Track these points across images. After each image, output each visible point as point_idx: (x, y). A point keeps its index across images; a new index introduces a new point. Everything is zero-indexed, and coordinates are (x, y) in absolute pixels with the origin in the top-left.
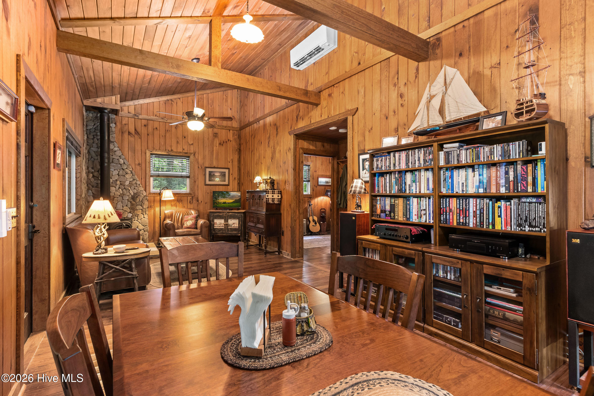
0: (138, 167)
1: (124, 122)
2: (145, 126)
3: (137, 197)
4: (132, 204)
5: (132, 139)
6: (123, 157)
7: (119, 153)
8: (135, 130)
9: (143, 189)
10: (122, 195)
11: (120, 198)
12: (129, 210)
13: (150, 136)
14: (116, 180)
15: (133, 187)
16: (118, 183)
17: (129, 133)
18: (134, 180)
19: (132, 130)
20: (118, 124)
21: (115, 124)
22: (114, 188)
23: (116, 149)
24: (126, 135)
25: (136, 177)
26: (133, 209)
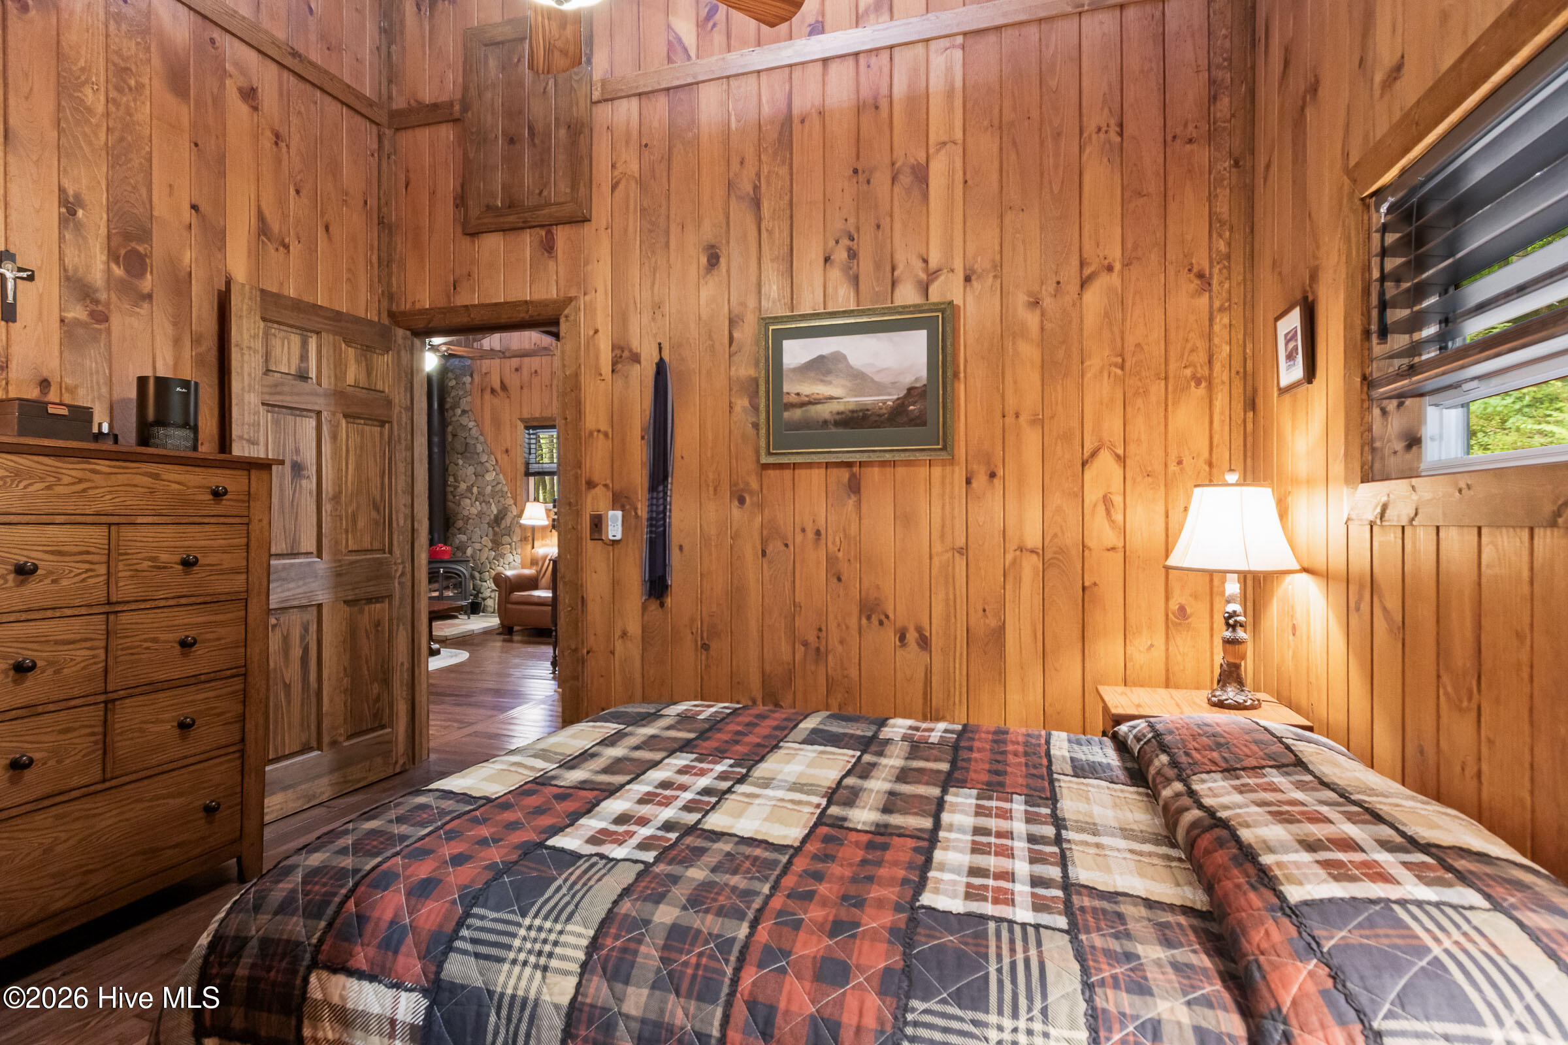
0: (505, 456)
1: (484, 371)
2: (517, 370)
3: (502, 519)
4: (495, 534)
5: (496, 401)
6: (481, 439)
7: (474, 432)
8: (502, 382)
9: (511, 502)
10: (480, 515)
11: (477, 520)
12: (490, 545)
13: (525, 390)
14: (472, 485)
15: (496, 499)
16: (475, 490)
17: (493, 391)
18: (498, 483)
19: (497, 386)
20: (475, 376)
21: (471, 376)
22: (468, 501)
23: (471, 424)
24: (487, 396)
25: (501, 476)
26: (497, 544)
